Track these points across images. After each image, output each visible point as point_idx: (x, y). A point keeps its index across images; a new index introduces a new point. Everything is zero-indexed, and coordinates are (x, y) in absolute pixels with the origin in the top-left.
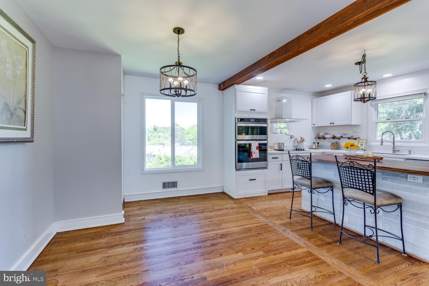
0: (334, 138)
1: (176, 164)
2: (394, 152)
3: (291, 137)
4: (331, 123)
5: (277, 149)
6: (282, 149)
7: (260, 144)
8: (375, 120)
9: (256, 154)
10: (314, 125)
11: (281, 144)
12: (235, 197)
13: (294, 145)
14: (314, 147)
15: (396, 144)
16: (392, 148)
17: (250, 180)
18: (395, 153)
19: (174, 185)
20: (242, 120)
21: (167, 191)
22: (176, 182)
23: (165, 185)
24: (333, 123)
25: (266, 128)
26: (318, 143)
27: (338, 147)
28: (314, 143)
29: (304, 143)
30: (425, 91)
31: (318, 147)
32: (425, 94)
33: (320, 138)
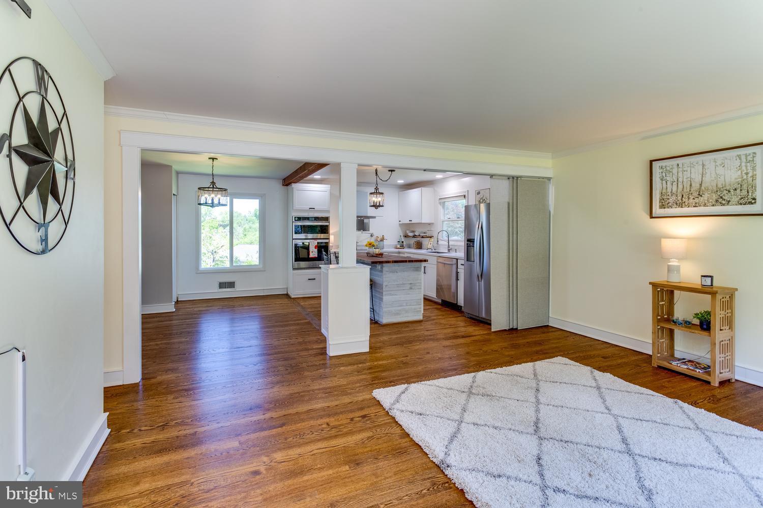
1: (234, 265)
2: (448, 251)
3: (371, 236)
4: (410, 221)
7: (318, 243)
8: (442, 218)
9: (314, 253)
10: (400, 221)
12: (293, 297)
14: (399, 246)
16: (447, 247)
17: (309, 279)
19: (231, 285)
20: (299, 219)
21: (223, 291)
22: (234, 282)
23: (222, 285)
25: (327, 226)
26: (403, 242)
27: (419, 246)
28: (399, 242)
29: (385, 242)
30: (464, 194)
31: (402, 247)
32: (465, 196)
33: (406, 236)
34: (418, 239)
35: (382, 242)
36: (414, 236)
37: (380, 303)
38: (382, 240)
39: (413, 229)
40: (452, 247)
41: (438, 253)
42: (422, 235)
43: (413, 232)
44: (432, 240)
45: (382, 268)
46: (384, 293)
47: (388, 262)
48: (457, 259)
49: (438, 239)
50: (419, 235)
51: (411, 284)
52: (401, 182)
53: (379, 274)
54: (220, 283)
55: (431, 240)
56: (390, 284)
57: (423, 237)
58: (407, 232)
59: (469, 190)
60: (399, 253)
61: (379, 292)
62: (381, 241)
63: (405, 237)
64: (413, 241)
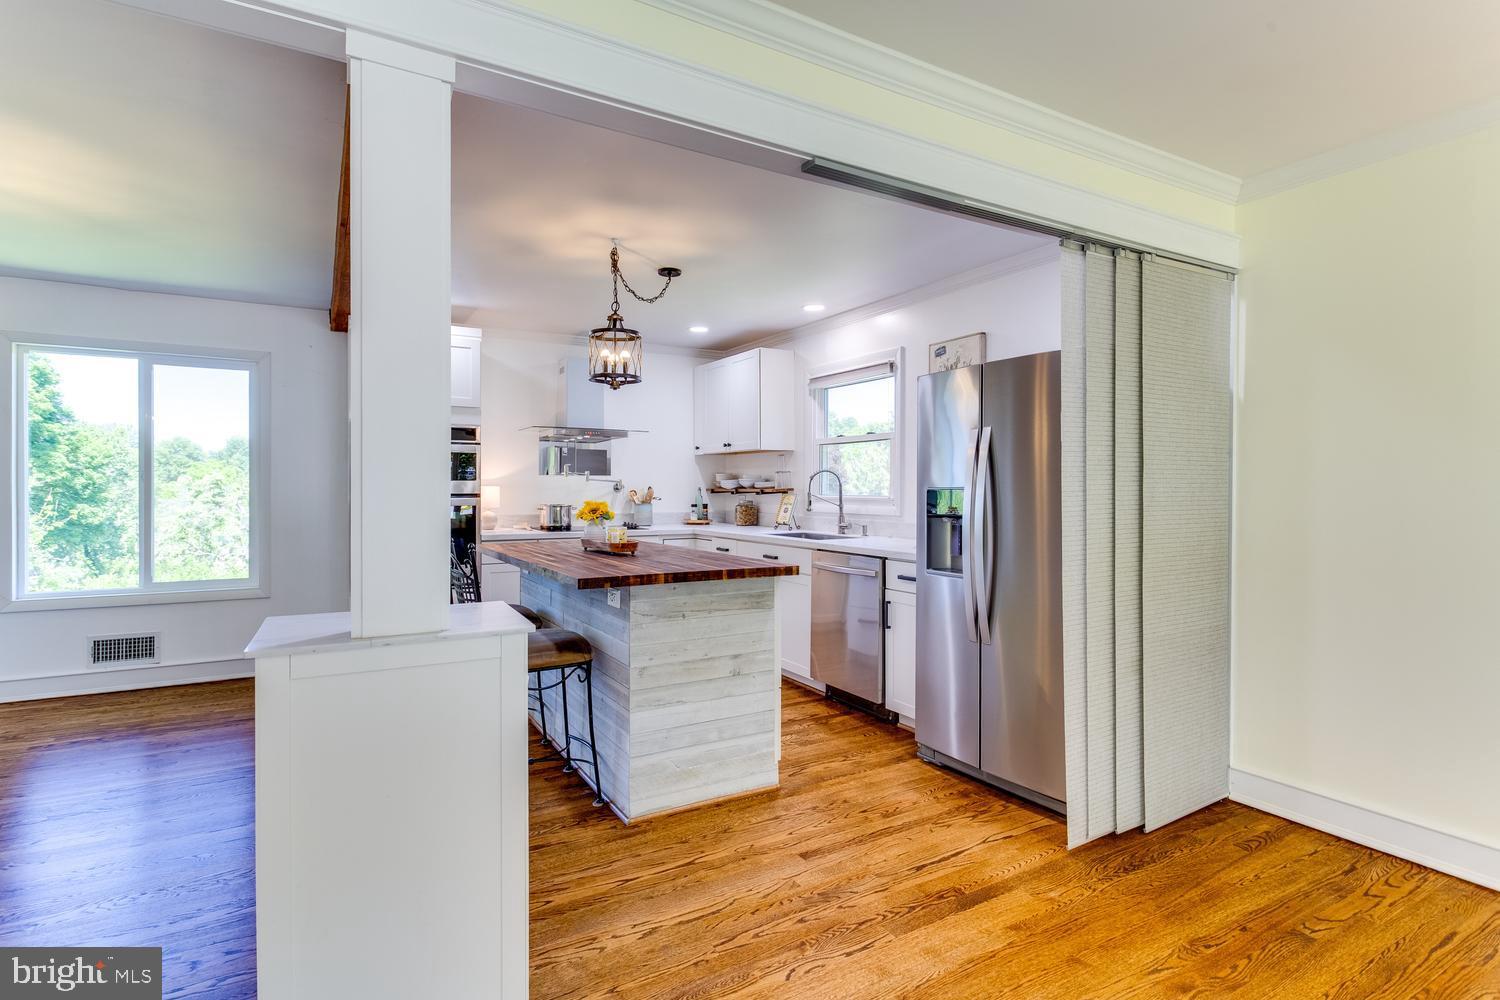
0: (740, 490)
2: (840, 532)
3: (616, 489)
4: (725, 445)
5: (546, 524)
6: (564, 524)
8: (819, 436)
10: (697, 448)
11: (558, 509)
13: (628, 512)
14: (694, 518)
15: (847, 508)
16: (837, 518)
18: (844, 533)
19: (141, 647)
21: (109, 669)
22: (151, 639)
23: (105, 650)
24: (729, 445)
25: (474, 456)
26: (705, 506)
27: (752, 517)
28: (696, 506)
29: (656, 507)
30: (892, 359)
31: (704, 519)
32: (892, 365)
33: (715, 490)
34: (750, 497)
35: (646, 507)
36: (739, 490)
37: (619, 736)
38: (647, 500)
39: (734, 472)
40: (852, 520)
41: (808, 536)
42: (760, 485)
43: (735, 477)
44: (790, 498)
45: (625, 600)
46: (634, 700)
47: (647, 580)
48: (884, 560)
49: (809, 494)
50: (753, 487)
51: (736, 657)
52: (700, 331)
53: (618, 622)
54: (96, 644)
55: (785, 501)
56: (653, 663)
57: (763, 492)
58: (719, 477)
59: (905, 346)
60: (695, 537)
61: (617, 693)
62: (643, 502)
63: (713, 491)
64: (733, 503)
